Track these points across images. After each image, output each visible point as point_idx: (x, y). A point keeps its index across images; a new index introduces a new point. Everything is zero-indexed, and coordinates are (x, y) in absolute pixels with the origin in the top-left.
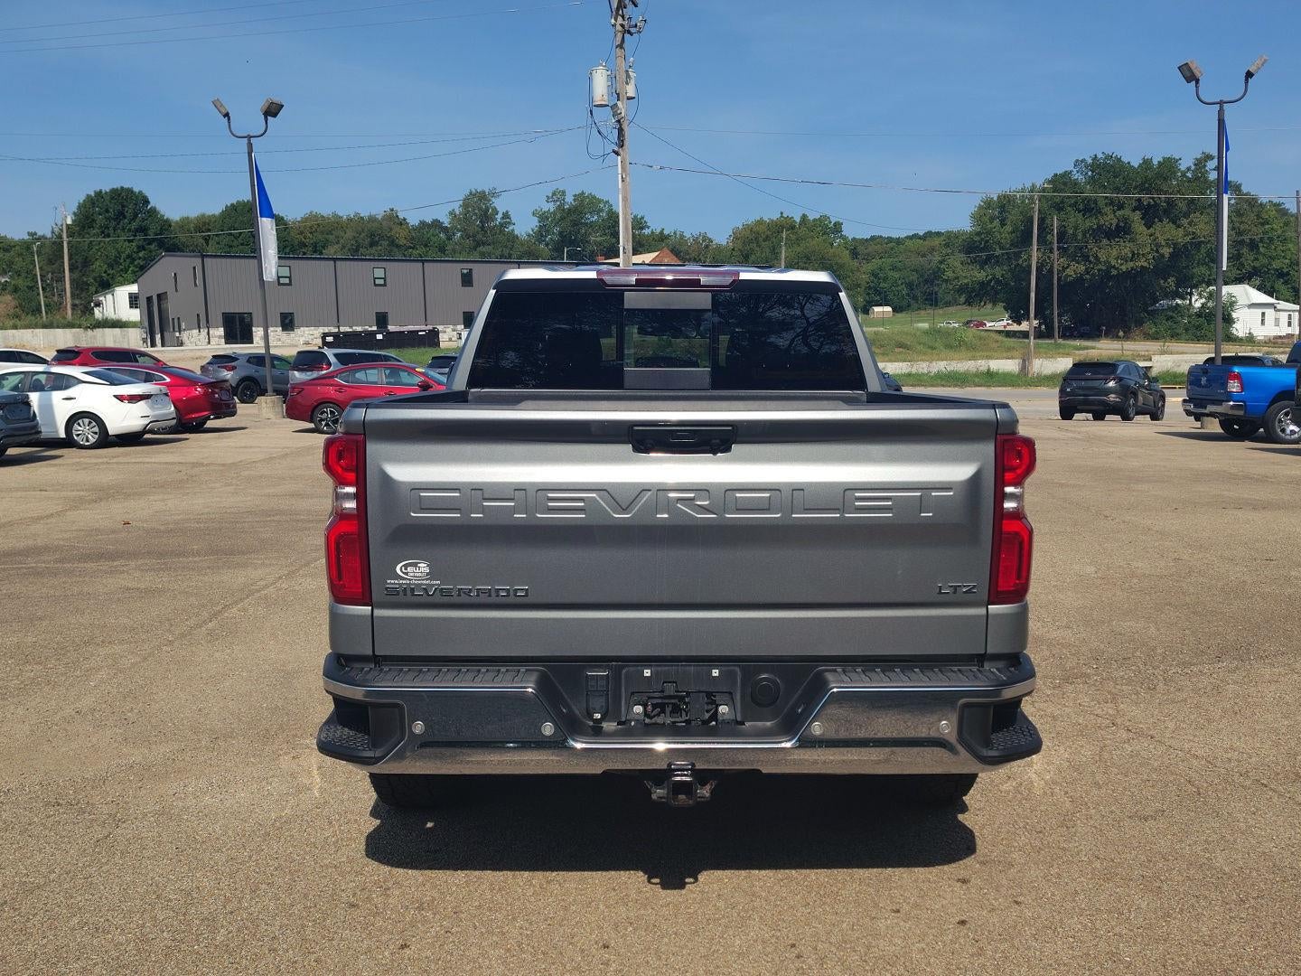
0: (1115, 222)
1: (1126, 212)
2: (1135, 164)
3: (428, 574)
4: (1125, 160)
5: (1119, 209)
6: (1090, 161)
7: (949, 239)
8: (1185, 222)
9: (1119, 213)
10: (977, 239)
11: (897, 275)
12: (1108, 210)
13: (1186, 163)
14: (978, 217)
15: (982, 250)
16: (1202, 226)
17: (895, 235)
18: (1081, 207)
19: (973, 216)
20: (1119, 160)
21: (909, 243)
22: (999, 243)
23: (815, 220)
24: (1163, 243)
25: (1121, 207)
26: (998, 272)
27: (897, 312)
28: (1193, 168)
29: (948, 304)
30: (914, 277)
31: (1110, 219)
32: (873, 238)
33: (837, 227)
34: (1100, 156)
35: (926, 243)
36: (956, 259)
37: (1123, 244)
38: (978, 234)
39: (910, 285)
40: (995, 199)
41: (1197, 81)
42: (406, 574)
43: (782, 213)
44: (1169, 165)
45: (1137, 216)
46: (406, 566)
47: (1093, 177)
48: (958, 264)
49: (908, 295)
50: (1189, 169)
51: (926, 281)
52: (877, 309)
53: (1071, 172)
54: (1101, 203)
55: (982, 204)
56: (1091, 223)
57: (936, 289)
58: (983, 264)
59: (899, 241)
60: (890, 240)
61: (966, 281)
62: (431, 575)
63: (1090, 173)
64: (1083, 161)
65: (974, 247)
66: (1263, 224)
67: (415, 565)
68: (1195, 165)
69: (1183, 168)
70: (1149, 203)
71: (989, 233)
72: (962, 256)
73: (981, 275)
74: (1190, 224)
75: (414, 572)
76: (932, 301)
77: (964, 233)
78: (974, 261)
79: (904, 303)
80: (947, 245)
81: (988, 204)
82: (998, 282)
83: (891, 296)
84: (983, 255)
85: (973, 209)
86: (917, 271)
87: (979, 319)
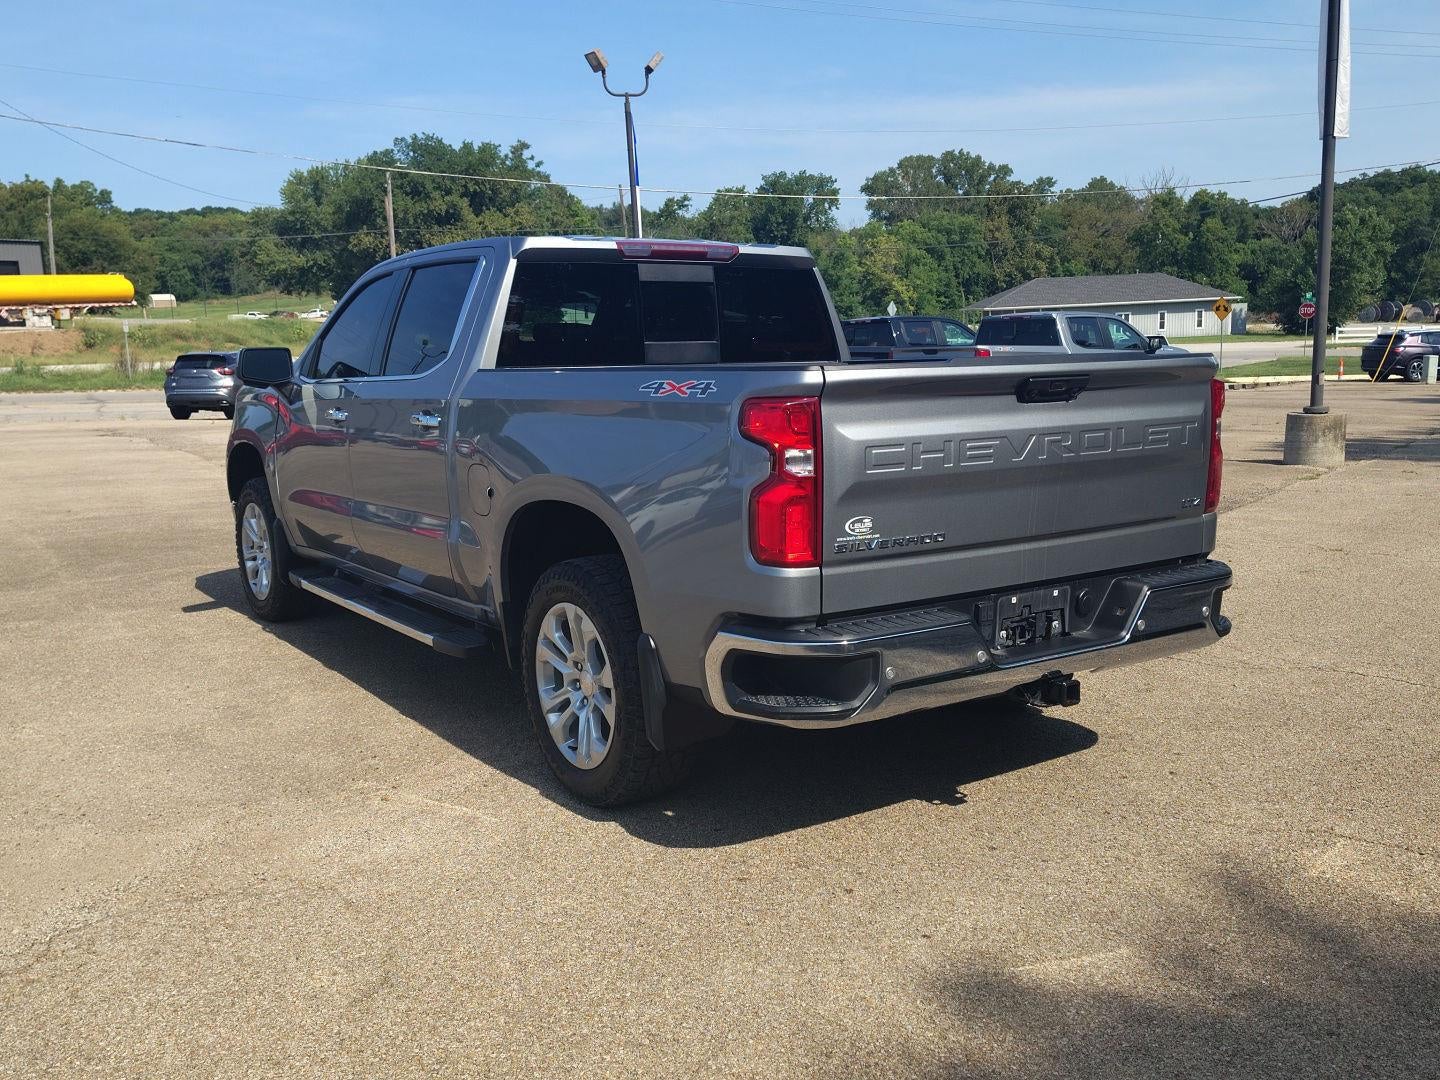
0: (444, 207)
1: (454, 198)
2: (457, 146)
3: (871, 528)
4: (446, 142)
5: (447, 194)
6: (410, 141)
7: (259, 218)
8: (511, 211)
9: (447, 198)
10: (291, 218)
11: (176, 257)
12: (436, 194)
13: (505, 150)
14: (289, 193)
15: (297, 231)
16: (527, 216)
17: (167, 209)
18: (408, 189)
19: (283, 192)
20: (440, 141)
21: (184, 218)
22: (318, 224)
23: (74, 186)
24: (493, 233)
25: (448, 192)
26: (320, 256)
27: (182, 301)
28: (510, 155)
29: (244, 292)
30: (198, 260)
31: (440, 205)
32: (138, 212)
33: (105, 197)
34: (420, 136)
35: (207, 219)
36: (269, 242)
37: (455, 232)
38: (293, 213)
39: (194, 269)
40: (305, 174)
41: (604, 72)
42: (853, 530)
43: (27, 176)
44: (488, 152)
45: (464, 203)
46: (853, 523)
47: (414, 158)
48: (271, 246)
49: (192, 280)
50: (506, 156)
51: (213, 266)
52: (155, 297)
53: (392, 150)
54: (429, 186)
55: (292, 179)
56: (421, 207)
57: (227, 274)
58: (302, 246)
59: (172, 216)
60: (161, 214)
61: (283, 266)
62: (873, 530)
63: (411, 154)
64: (403, 139)
65: (288, 227)
66: (573, 216)
67: (860, 521)
68: (512, 152)
69: (502, 155)
70: (475, 189)
71: (303, 212)
72: (275, 237)
73: (300, 260)
74: (516, 213)
75: (860, 528)
76: (225, 288)
77: (277, 212)
78: (289, 243)
79: (189, 291)
80: (256, 224)
81: (299, 179)
82: (321, 268)
83: (171, 283)
84: (299, 238)
85: (282, 184)
86: (200, 253)
87: (290, 309)
